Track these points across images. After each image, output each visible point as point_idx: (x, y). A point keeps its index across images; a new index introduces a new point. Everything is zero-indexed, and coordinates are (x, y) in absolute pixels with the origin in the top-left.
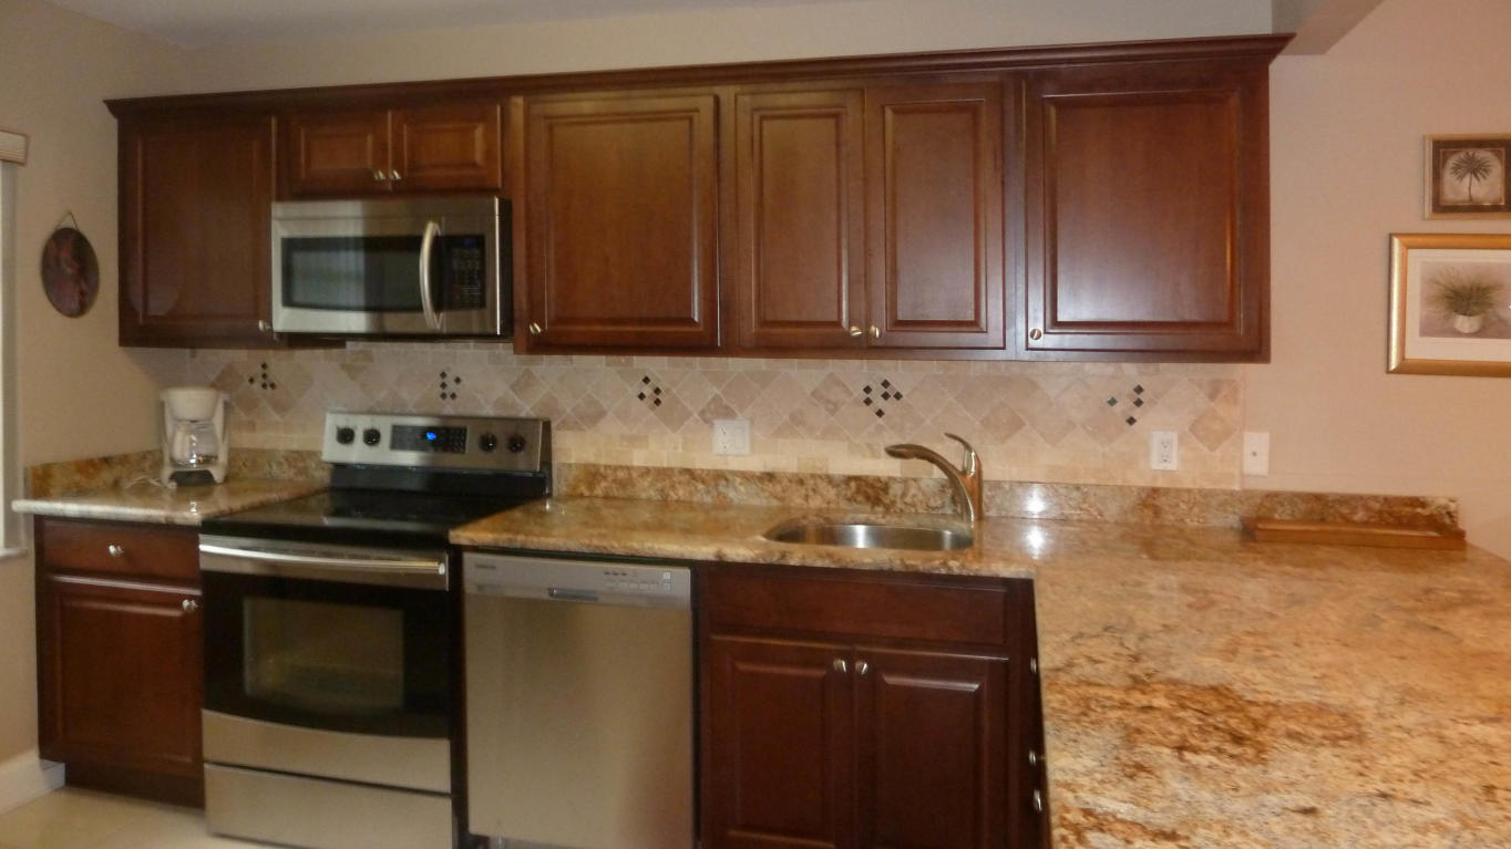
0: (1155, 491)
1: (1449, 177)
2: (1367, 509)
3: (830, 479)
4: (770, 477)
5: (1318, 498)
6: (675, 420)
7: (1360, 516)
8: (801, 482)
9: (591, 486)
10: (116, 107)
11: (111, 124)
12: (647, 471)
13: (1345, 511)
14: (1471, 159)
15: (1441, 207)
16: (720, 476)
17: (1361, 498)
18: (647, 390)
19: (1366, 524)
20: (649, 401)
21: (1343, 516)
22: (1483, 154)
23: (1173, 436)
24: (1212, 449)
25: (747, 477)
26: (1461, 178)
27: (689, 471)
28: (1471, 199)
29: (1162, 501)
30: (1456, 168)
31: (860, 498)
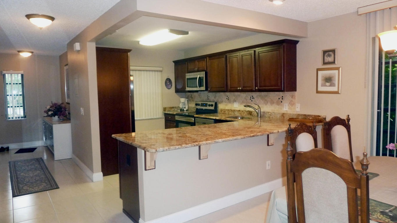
0: (284, 113)
1: (326, 58)
2: (312, 117)
3: (246, 111)
4: (239, 111)
5: (305, 115)
6: (230, 102)
7: (311, 118)
8: (243, 111)
9: (221, 112)
10: (174, 62)
11: (174, 64)
12: (227, 110)
13: (309, 117)
14: (329, 54)
15: (325, 63)
16: (234, 111)
17: (311, 115)
18: (227, 98)
19: (312, 120)
20: (228, 99)
21: (308, 118)
22: (331, 53)
23: (287, 104)
24: (292, 106)
25: (237, 111)
26: (327, 57)
27: (231, 110)
28: (329, 61)
29: (284, 115)
30: (327, 56)
31: (249, 114)
